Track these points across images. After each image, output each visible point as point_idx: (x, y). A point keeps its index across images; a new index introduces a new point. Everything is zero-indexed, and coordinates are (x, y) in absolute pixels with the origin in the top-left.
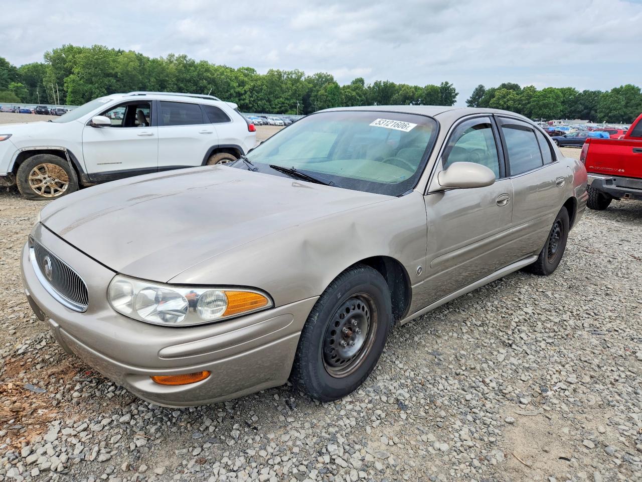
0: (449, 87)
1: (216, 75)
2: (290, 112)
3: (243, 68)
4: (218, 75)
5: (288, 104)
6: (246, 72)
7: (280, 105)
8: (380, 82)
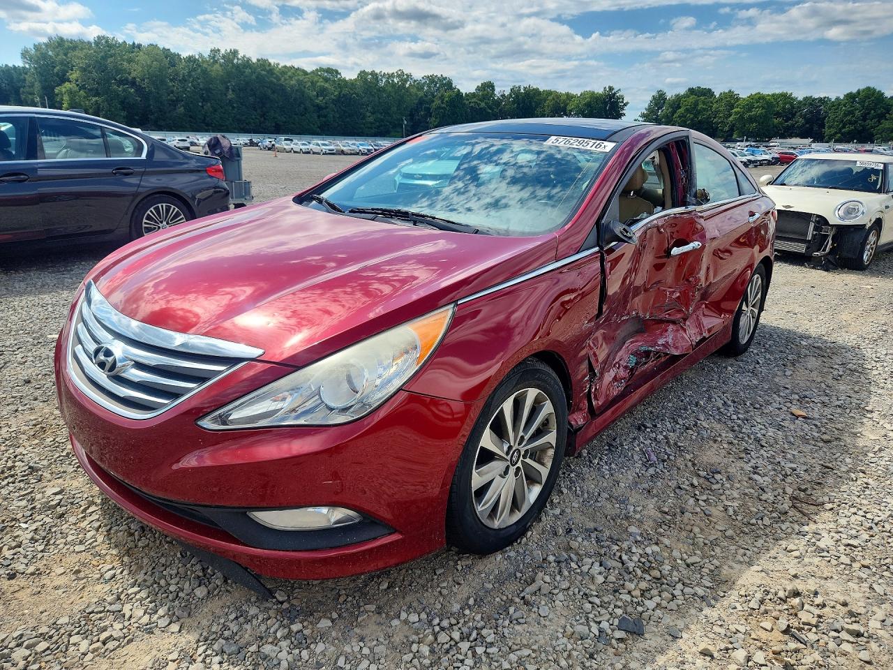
0: (615, 93)
1: (283, 79)
2: (392, 134)
3: (321, 69)
4: (285, 80)
5: (390, 123)
6: (326, 74)
7: (378, 124)
8: (519, 87)
